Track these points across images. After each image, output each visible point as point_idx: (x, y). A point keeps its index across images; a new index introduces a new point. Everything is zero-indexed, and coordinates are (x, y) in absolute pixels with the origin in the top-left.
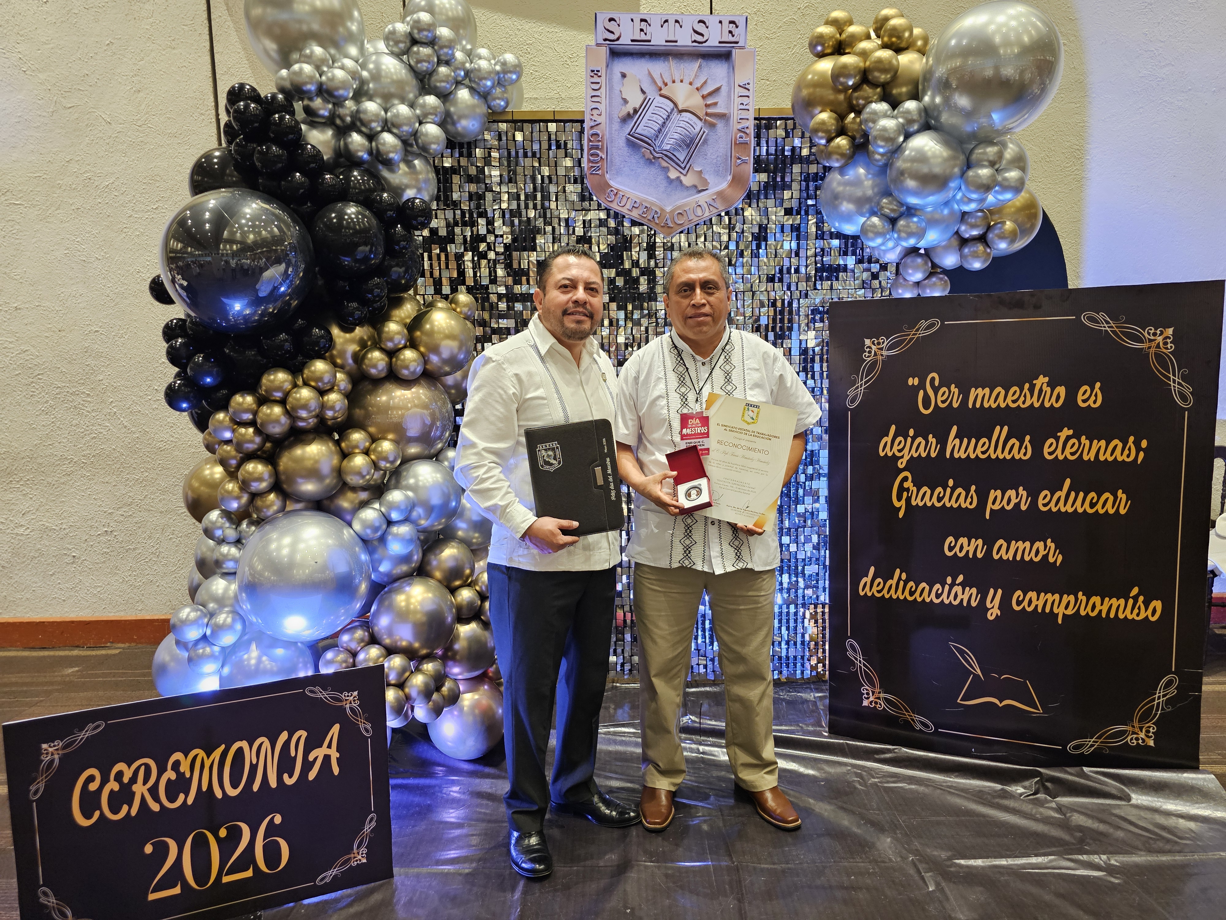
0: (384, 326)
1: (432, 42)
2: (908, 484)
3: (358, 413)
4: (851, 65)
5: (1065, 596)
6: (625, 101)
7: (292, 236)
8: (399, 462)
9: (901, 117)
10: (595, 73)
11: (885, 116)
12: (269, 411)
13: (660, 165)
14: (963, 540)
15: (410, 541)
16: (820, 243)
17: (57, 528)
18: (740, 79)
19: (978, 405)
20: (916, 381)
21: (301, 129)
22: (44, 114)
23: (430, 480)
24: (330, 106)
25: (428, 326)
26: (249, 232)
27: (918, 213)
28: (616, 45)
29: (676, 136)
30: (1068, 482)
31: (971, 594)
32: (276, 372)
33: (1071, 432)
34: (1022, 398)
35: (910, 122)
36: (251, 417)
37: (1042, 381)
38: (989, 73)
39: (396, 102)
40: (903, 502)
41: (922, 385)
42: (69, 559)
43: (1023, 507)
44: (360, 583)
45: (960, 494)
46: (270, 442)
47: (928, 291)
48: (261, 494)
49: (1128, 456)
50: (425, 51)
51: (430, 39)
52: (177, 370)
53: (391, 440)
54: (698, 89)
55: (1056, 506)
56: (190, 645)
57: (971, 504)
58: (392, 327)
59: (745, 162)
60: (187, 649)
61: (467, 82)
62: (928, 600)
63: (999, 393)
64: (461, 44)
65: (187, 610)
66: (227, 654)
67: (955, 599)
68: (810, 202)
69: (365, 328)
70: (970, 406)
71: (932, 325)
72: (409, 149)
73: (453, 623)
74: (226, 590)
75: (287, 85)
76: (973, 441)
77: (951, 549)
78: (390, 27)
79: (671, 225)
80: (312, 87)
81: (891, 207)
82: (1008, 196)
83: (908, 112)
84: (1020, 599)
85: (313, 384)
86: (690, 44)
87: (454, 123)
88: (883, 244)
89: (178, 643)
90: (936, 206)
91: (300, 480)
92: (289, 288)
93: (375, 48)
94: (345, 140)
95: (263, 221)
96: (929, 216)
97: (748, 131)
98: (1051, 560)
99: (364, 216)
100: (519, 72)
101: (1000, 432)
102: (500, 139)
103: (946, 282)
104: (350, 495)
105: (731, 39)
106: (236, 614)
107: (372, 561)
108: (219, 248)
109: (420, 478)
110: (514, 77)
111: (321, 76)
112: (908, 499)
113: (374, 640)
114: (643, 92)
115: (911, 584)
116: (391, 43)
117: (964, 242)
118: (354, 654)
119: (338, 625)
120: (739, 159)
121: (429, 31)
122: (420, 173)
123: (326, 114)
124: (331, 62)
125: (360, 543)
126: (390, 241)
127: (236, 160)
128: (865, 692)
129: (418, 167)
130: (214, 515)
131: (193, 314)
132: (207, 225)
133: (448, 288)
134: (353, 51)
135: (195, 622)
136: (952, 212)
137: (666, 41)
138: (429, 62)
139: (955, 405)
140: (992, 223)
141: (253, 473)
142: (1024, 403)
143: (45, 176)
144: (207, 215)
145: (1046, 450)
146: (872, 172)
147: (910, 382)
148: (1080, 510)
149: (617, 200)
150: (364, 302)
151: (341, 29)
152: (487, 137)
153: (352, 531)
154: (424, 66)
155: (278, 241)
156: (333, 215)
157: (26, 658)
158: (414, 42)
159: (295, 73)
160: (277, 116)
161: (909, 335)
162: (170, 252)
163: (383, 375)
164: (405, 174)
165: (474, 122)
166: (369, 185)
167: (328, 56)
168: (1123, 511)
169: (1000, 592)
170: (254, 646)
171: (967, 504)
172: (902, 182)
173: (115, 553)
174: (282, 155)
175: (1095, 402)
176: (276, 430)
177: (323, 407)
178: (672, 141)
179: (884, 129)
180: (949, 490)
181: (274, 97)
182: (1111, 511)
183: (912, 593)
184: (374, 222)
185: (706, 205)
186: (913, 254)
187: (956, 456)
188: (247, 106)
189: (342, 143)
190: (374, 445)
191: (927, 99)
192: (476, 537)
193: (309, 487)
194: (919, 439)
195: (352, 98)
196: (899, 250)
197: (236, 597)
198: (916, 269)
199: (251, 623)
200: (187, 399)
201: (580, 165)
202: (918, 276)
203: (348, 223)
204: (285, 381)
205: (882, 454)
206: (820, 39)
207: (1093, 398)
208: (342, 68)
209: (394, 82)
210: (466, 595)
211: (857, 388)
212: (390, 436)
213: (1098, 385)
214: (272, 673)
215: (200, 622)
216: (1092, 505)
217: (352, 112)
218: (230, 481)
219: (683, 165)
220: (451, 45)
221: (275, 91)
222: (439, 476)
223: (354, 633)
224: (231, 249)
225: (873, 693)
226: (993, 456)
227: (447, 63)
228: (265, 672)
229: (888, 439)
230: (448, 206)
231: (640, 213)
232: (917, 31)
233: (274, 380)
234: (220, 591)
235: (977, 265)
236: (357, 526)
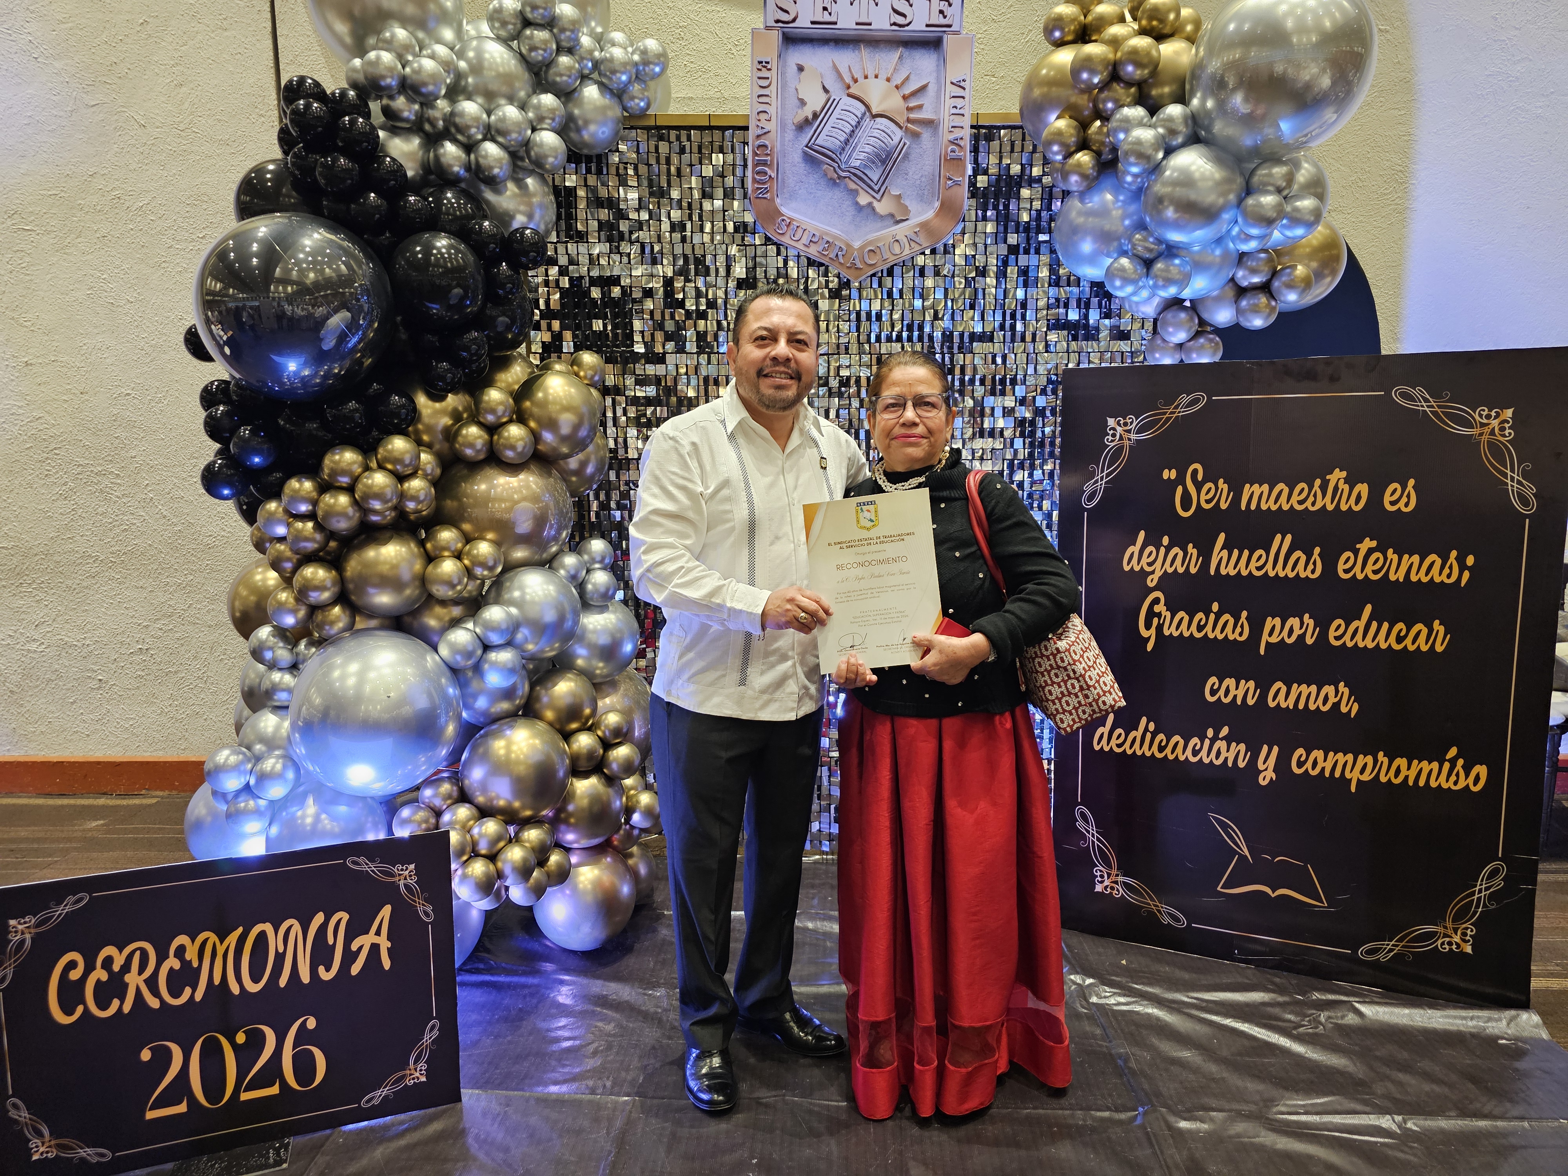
0: (482, 393)
1: (550, 23)
2: (1160, 608)
3: (450, 504)
4: (1097, 56)
5: (1361, 757)
6: (803, 103)
7: (364, 276)
8: (499, 569)
9: (1163, 126)
10: (763, 65)
11: (1141, 124)
12: (332, 501)
13: (846, 187)
14: (1230, 682)
15: (512, 671)
16: (1053, 291)
17: (79, 644)
18: (953, 74)
19: (1253, 507)
20: (1173, 474)
21: (378, 137)
22: (62, 114)
23: (540, 593)
24: (417, 107)
25: (540, 395)
26: (308, 269)
27: (1182, 253)
28: (790, 28)
29: (868, 149)
30: (1368, 608)
31: (1239, 751)
32: (343, 450)
33: (1374, 544)
34: (1311, 499)
35: (1172, 132)
36: (310, 508)
37: (1337, 476)
38: (1279, 68)
39: (503, 101)
40: (1153, 631)
41: (1181, 480)
42: (94, 684)
43: (1309, 641)
44: (447, 722)
45: (1227, 622)
46: (335, 540)
47: (1194, 356)
48: (323, 607)
49: (1449, 576)
50: (541, 35)
51: (547, 20)
52: (218, 446)
53: (491, 541)
54: (897, 87)
55: (1352, 639)
56: (230, 797)
57: (1241, 634)
58: (494, 395)
59: (957, 184)
60: (227, 802)
61: (595, 76)
62: (1182, 758)
63: (1281, 491)
64: (588, 26)
65: (226, 752)
66: (276, 809)
67: (1217, 757)
68: (1042, 237)
69: (460, 396)
70: (1243, 508)
71: (1195, 401)
72: (520, 163)
73: (566, 776)
74: (278, 728)
75: (360, 78)
76: (1246, 553)
77: (1213, 692)
78: (495, 3)
79: (859, 265)
80: (390, 81)
81: (1147, 245)
82: (1299, 232)
83: (1170, 119)
84: (1303, 759)
85: (389, 466)
86: (888, 27)
87: (578, 130)
88: (1134, 293)
89: (215, 793)
90: (1205, 245)
91: (371, 591)
92: (359, 342)
93: (478, 30)
94: (435, 151)
95: (328, 255)
96: (1197, 258)
97: (962, 143)
98: (1344, 709)
99: (458, 251)
100: (663, 63)
101: (1282, 542)
102: (638, 152)
103: (1217, 344)
104: (439, 610)
105: (942, 21)
106: (290, 760)
107: (463, 696)
108: (269, 290)
109: (528, 590)
110: (657, 69)
111: (404, 67)
112: (1160, 628)
113: (463, 797)
114: (826, 90)
115: (1161, 736)
116: (497, 25)
117: (1241, 292)
118: (438, 814)
119: (418, 777)
120: (950, 179)
121: (545, 9)
122: (534, 195)
123: (413, 117)
124: (417, 49)
125: (448, 673)
126: (491, 283)
127: (294, 176)
128: (1099, 873)
129: (531, 187)
130: (264, 632)
131: (237, 376)
132: (255, 260)
133: (572, 344)
134: (448, 34)
135: (236, 768)
136: (1226, 253)
137: (857, 24)
138: (545, 50)
139: (1224, 506)
140: (1279, 267)
141: (313, 579)
142: (1313, 504)
143: (63, 194)
144: (255, 247)
145: (1341, 567)
146: (1121, 198)
147: (1166, 474)
148: (1384, 646)
149: (790, 233)
150: (457, 362)
151: (432, 6)
152: (622, 147)
153: (437, 657)
154: (538, 56)
155: (346, 281)
156: (418, 249)
157: (39, 807)
158: (527, 23)
159: (370, 63)
160: (347, 118)
161: (1165, 413)
162: (207, 294)
163: (482, 457)
164: (515, 195)
165: (604, 129)
166: (466, 210)
167: (414, 41)
168: (1439, 648)
169: (1276, 749)
170: (310, 801)
171: (1236, 636)
172: (1159, 212)
173: (152, 677)
174: (352, 170)
175: (1407, 505)
176: (342, 525)
177: (402, 496)
178: (862, 156)
179: (1139, 142)
180: (1212, 617)
181: (343, 93)
182: (1424, 648)
183: (1161, 749)
184: (471, 258)
185: (905, 240)
186: (1175, 307)
187: (1223, 572)
188: (308, 106)
189: (432, 155)
190: (468, 547)
191: (1195, 102)
192: (600, 667)
193: (384, 599)
194: (1176, 550)
195: (445, 96)
196: (1156, 301)
197: (289, 738)
198: (1178, 326)
199: (307, 771)
200: (229, 485)
201: (743, 187)
202: (1181, 336)
203: (437, 259)
204: (354, 463)
205: (1127, 568)
206: (1057, 23)
207: (1404, 499)
208: (432, 57)
209: (499, 75)
210: (584, 741)
211: (1096, 482)
212: (490, 536)
213: (1411, 482)
214: (335, 836)
215: (242, 768)
216: (1400, 639)
217: (445, 115)
218: (284, 589)
219: (876, 188)
220: (575, 26)
221: (346, 86)
222: (551, 588)
223: (439, 787)
224: (285, 292)
225: (1109, 875)
226: (1272, 574)
227: (570, 51)
228: (324, 834)
229: (1135, 549)
230: (571, 238)
231: (820, 249)
232: (1185, 12)
233: (340, 461)
234: (270, 730)
235: (1258, 323)
236: (444, 651)
